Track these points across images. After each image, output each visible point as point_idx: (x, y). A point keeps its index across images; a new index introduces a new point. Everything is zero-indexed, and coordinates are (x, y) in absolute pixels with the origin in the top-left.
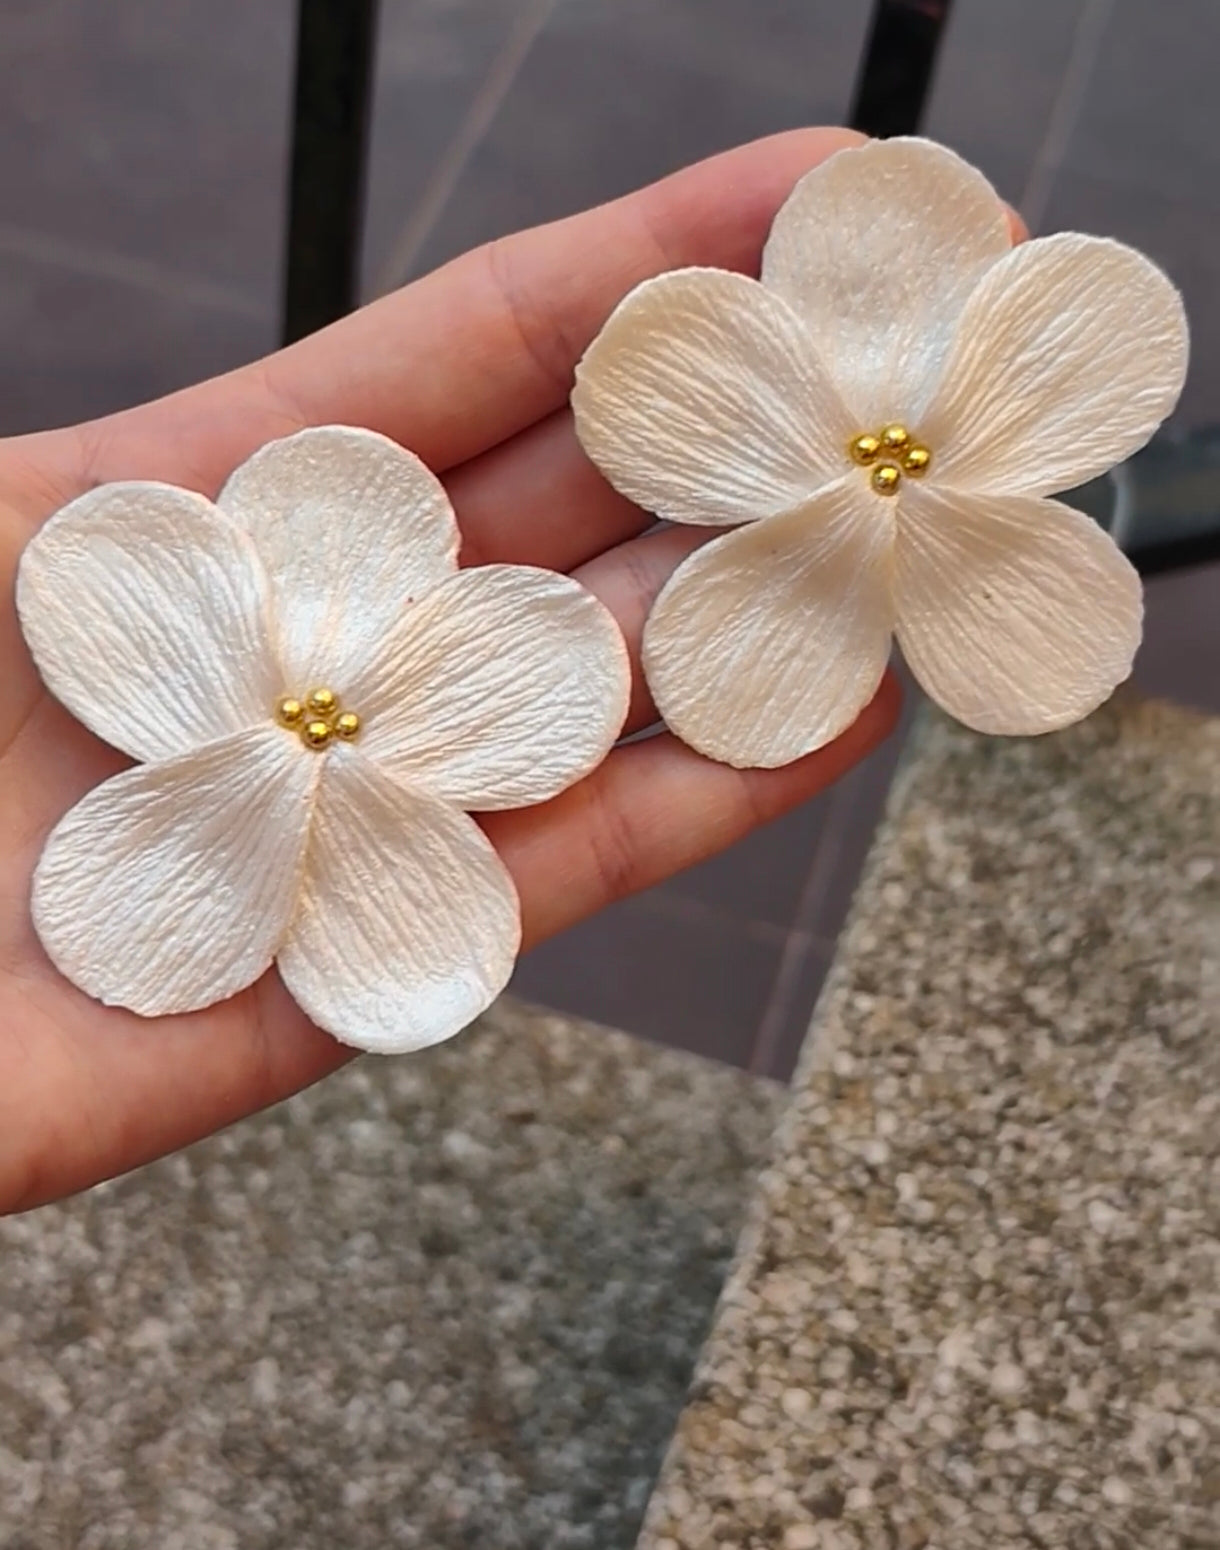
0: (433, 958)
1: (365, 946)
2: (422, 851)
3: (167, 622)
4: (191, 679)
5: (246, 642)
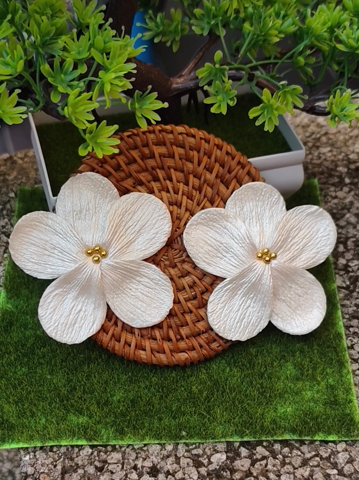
1: (290, 310)
3: (222, 242)
4: (232, 255)
5: (245, 241)
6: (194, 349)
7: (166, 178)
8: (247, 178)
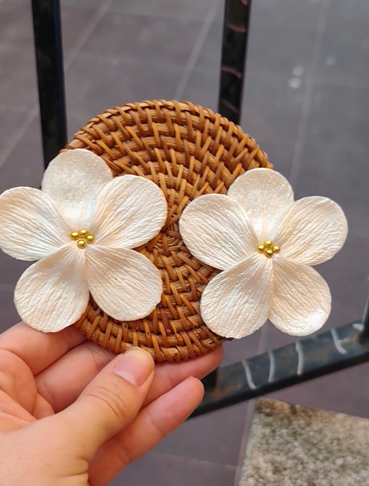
0: (309, 307)
1: (291, 308)
2: (301, 279)
3: (222, 231)
4: (232, 245)
5: (246, 232)
6: (184, 344)
7: (165, 159)
8: (253, 163)
